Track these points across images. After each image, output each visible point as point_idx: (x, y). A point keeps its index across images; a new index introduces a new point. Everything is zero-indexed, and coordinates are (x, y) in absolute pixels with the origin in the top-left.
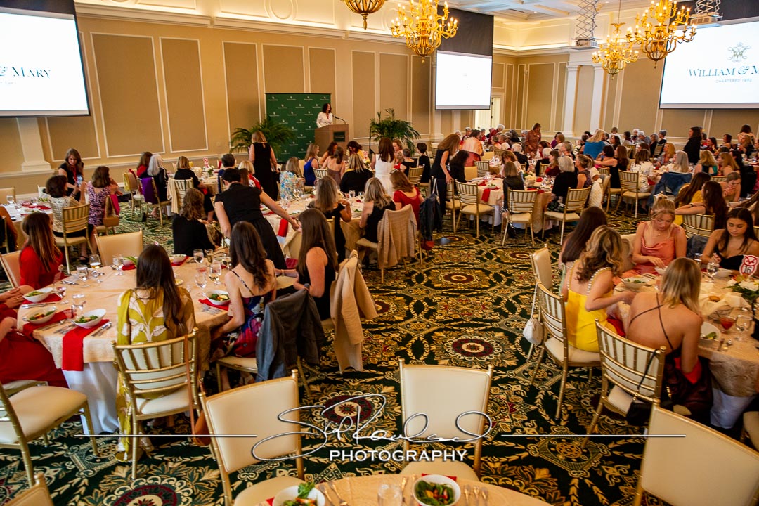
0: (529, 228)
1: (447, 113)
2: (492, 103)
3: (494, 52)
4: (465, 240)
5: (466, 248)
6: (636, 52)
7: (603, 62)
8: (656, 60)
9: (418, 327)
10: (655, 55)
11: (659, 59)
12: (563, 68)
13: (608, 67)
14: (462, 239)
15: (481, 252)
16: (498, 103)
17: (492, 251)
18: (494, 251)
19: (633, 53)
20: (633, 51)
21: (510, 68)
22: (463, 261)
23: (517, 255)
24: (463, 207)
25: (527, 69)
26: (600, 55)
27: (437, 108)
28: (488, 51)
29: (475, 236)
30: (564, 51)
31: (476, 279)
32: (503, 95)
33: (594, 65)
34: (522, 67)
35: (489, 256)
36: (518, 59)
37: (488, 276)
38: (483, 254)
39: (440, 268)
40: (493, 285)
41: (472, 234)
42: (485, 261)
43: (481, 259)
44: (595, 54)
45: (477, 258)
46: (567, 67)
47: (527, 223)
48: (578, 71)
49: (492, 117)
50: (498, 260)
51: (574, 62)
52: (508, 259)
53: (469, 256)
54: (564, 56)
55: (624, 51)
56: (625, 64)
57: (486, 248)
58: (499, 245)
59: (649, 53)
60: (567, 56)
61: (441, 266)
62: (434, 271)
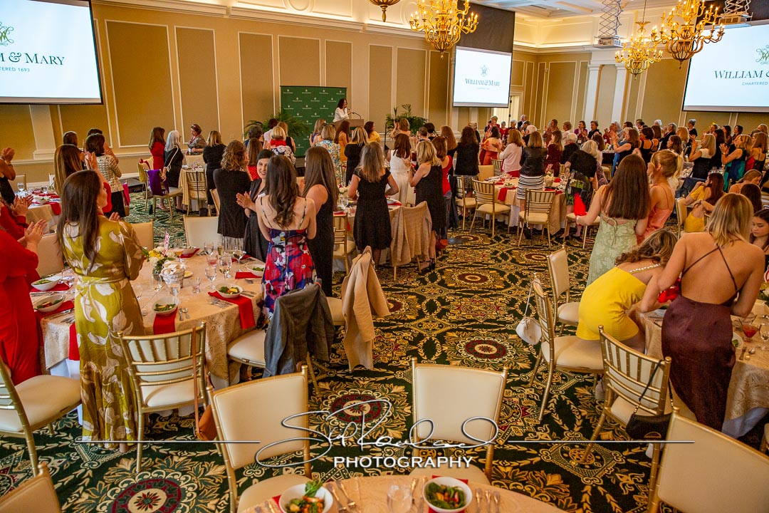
0: (546, 230)
1: (465, 110)
2: (511, 102)
3: (514, 49)
4: (480, 240)
5: (481, 248)
6: (661, 52)
7: (626, 61)
8: (681, 60)
9: (430, 326)
10: (680, 55)
11: (684, 59)
12: (585, 68)
13: (631, 66)
14: (477, 239)
15: (496, 252)
16: (516, 101)
17: (507, 252)
18: (509, 252)
19: (657, 52)
20: (658, 50)
21: (530, 66)
22: (477, 261)
23: (533, 257)
24: (479, 205)
25: (547, 67)
26: (623, 54)
27: (454, 105)
28: (507, 47)
29: (490, 236)
30: (586, 49)
31: (490, 280)
32: (523, 94)
33: (617, 64)
34: (542, 66)
35: (504, 257)
36: (538, 58)
37: (503, 276)
38: (498, 254)
39: (454, 267)
40: (507, 286)
41: (487, 234)
42: (500, 261)
43: (496, 259)
44: (618, 53)
45: (492, 258)
46: (589, 66)
47: (544, 224)
48: (600, 71)
49: (510, 116)
50: (513, 261)
51: (596, 61)
52: (524, 260)
53: (484, 256)
54: (585, 55)
55: (648, 51)
56: (649, 65)
57: (501, 247)
58: (514, 246)
59: (675, 53)
60: (589, 54)
61: (455, 265)
62: (448, 270)
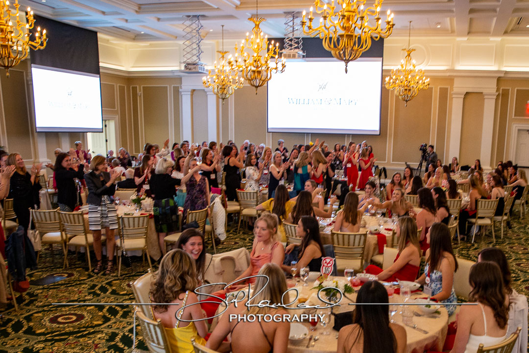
0: (146, 255)
1: (53, 135)
2: (106, 126)
3: (101, 70)
4: (76, 275)
5: (76, 284)
6: (242, 79)
7: (214, 87)
8: (257, 87)
10: (255, 82)
11: (258, 86)
12: (177, 92)
13: (218, 92)
14: (73, 275)
15: (94, 286)
16: (112, 126)
17: (107, 284)
18: (110, 284)
19: (239, 79)
20: (239, 78)
21: (122, 90)
22: (72, 299)
24: (70, 239)
25: (140, 91)
26: (210, 80)
27: (38, 130)
28: (93, 68)
29: (87, 269)
30: (176, 74)
31: (87, 317)
32: (117, 117)
33: (206, 89)
34: (135, 89)
35: (103, 289)
36: (130, 80)
37: (101, 311)
38: (97, 288)
39: (44, 311)
40: (106, 319)
41: (83, 268)
42: (98, 295)
43: (95, 294)
44: (204, 79)
45: (89, 294)
46: (180, 90)
47: (143, 250)
48: (192, 95)
49: (107, 141)
50: (114, 292)
51: (187, 85)
53: (80, 292)
54: (175, 79)
55: (230, 77)
56: (233, 91)
57: (100, 281)
58: (115, 276)
59: (249, 80)
60: (180, 79)
61: (45, 308)
62: (36, 315)
